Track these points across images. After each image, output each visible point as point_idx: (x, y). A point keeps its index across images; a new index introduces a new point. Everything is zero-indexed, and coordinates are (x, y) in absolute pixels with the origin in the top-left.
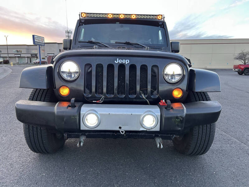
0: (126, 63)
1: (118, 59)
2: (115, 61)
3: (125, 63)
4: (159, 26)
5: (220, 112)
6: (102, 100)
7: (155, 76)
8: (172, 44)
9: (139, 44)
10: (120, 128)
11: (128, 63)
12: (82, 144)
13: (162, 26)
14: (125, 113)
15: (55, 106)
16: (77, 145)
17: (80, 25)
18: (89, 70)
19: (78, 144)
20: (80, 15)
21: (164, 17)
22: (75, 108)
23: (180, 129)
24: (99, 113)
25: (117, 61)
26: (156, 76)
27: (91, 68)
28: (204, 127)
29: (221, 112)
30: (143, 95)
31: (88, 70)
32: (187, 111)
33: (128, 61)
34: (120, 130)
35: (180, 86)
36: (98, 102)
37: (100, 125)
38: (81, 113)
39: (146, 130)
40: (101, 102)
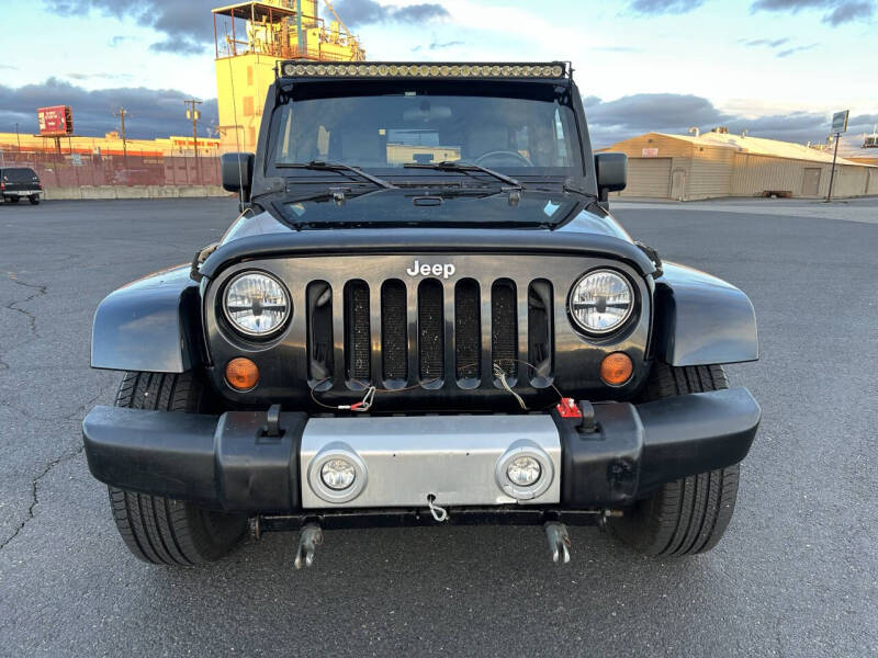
0: (446, 276)
1: (417, 263)
2: (409, 271)
3: (443, 274)
4: (556, 101)
5: (754, 430)
6: (368, 401)
7: (541, 313)
8: (600, 163)
9: (480, 167)
10: (431, 498)
11: (451, 273)
12: (309, 560)
13: (566, 100)
14: (447, 451)
15: (214, 433)
16: (293, 562)
17: (278, 104)
18: (322, 301)
19: (297, 561)
20: (276, 70)
21: (571, 71)
22: (283, 440)
23: (623, 496)
24: (359, 452)
25: (413, 271)
26: (544, 310)
27: (327, 295)
28: (699, 480)
29: (759, 430)
30: (503, 377)
31: (319, 298)
32: (646, 435)
33: (449, 269)
34: (431, 505)
35: (626, 345)
36: (354, 407)
37: (366, 491)
38: (303, 453)
39: (514, 501)
40: (365, 409)
